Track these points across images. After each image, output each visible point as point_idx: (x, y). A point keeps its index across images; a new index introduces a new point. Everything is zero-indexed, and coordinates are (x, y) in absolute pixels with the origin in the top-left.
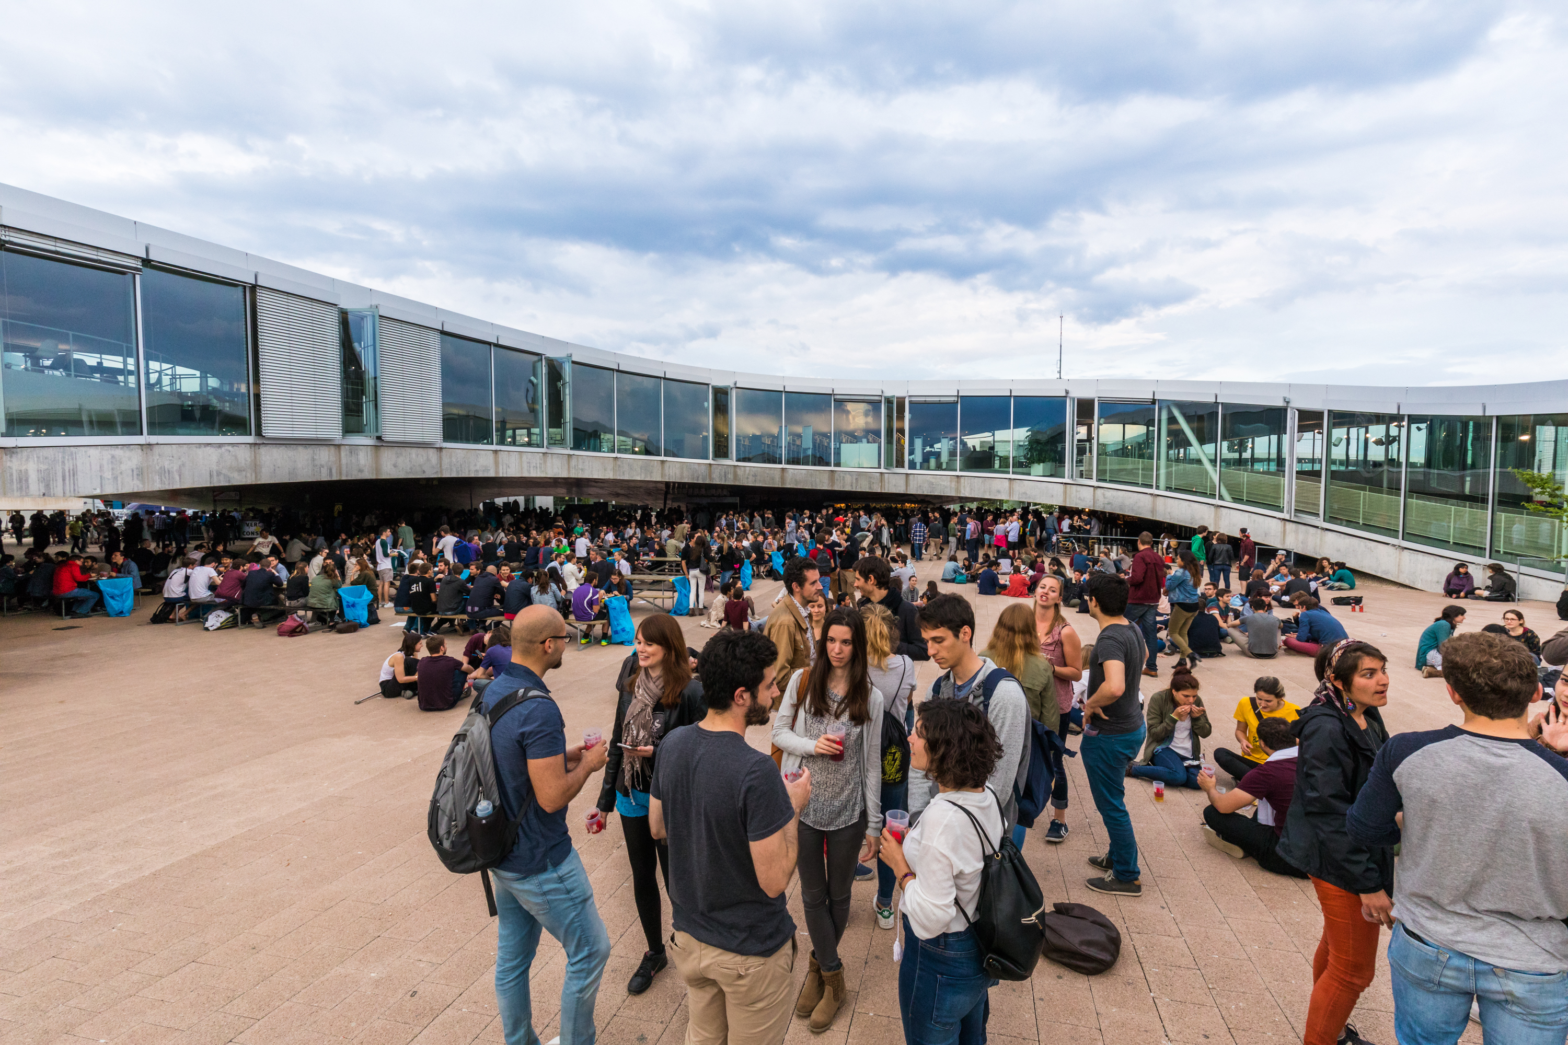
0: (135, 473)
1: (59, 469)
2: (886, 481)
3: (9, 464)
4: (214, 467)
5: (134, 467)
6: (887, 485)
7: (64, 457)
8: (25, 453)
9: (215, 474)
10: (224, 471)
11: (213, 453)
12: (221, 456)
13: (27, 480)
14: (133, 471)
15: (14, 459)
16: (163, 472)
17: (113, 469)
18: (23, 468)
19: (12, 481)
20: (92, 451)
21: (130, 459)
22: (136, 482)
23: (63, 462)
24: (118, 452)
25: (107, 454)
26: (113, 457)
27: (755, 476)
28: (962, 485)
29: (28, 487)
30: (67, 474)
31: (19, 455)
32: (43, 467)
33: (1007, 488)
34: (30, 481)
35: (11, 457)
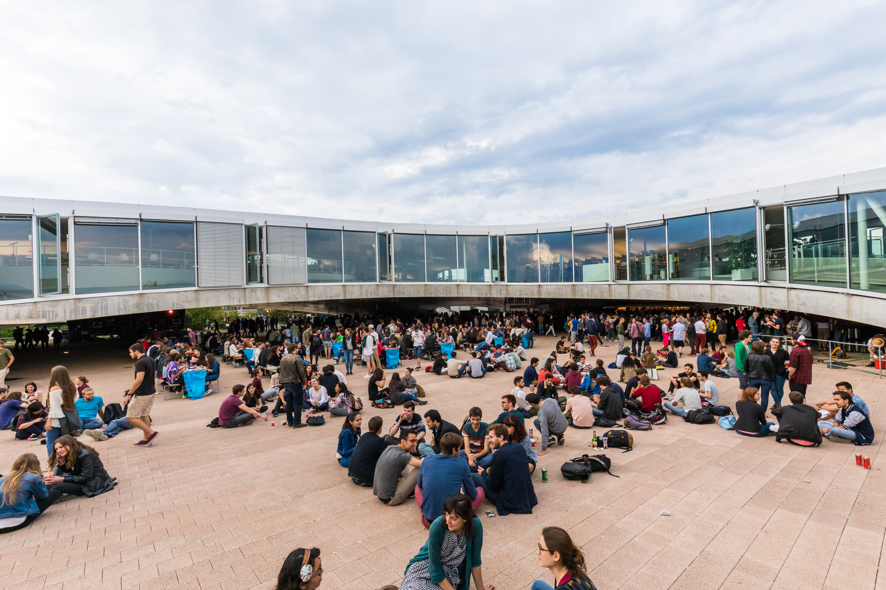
0: (135, 306)
1: (100, 306)
2: (613, 290)
3: (78, 305)
4: (175, 302)
5: (135, 303)
6: (613, 293)
7: (102, 301)
8: (85, 300)
9: (175, 304)
10: (181, 303)
11: (175, 296)
12: (179, 296)
13: (86, 310)
14: (134, 305)
15: (81, 303)
16: (149, 305)
17: (124, 305)
18: (84, 306)
19: (79, 311)
20: (115, 298)
21: (133, 300)
22: (136, 310)
23: (102, 303)
24: (127, 298)
25: (122, 299)
26: (125, 300)
27: (520, 291)
28: (672, 291)
29: (86, 313)
30: (103, 307)
31: (83, 301)
32: (93, 305)
33: (709, 293)
34: (87, 311)
35: (79, 302)
